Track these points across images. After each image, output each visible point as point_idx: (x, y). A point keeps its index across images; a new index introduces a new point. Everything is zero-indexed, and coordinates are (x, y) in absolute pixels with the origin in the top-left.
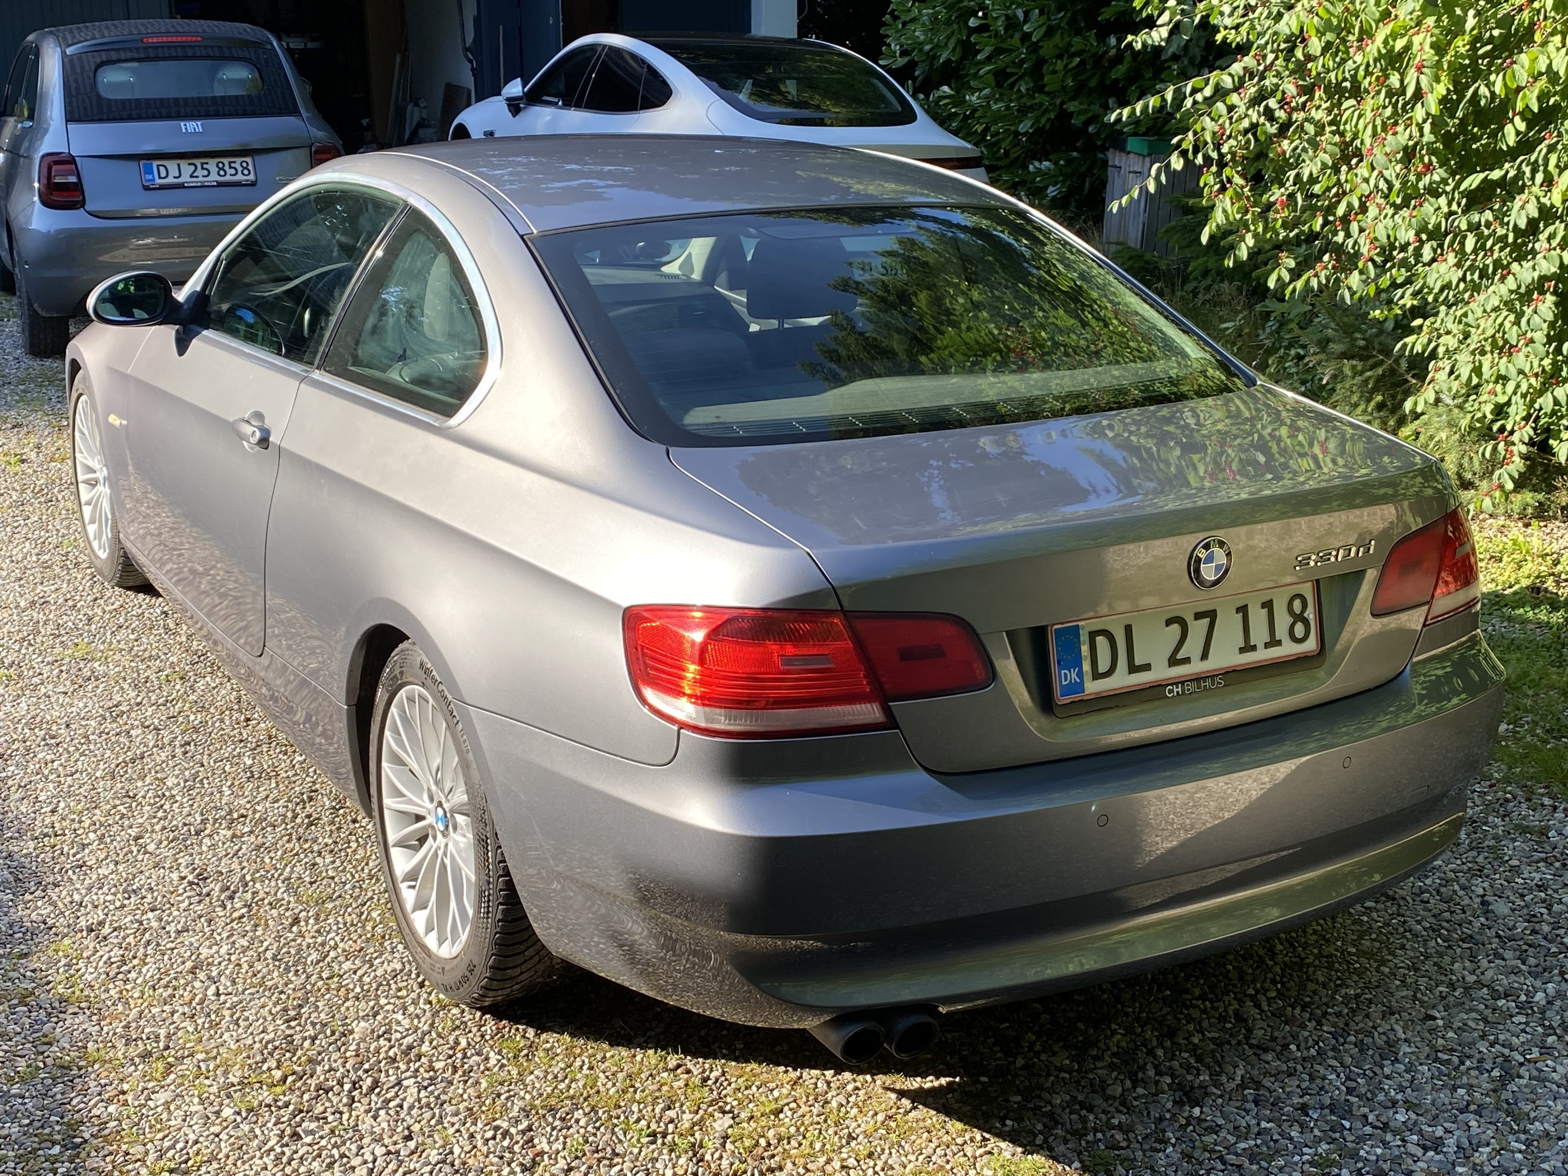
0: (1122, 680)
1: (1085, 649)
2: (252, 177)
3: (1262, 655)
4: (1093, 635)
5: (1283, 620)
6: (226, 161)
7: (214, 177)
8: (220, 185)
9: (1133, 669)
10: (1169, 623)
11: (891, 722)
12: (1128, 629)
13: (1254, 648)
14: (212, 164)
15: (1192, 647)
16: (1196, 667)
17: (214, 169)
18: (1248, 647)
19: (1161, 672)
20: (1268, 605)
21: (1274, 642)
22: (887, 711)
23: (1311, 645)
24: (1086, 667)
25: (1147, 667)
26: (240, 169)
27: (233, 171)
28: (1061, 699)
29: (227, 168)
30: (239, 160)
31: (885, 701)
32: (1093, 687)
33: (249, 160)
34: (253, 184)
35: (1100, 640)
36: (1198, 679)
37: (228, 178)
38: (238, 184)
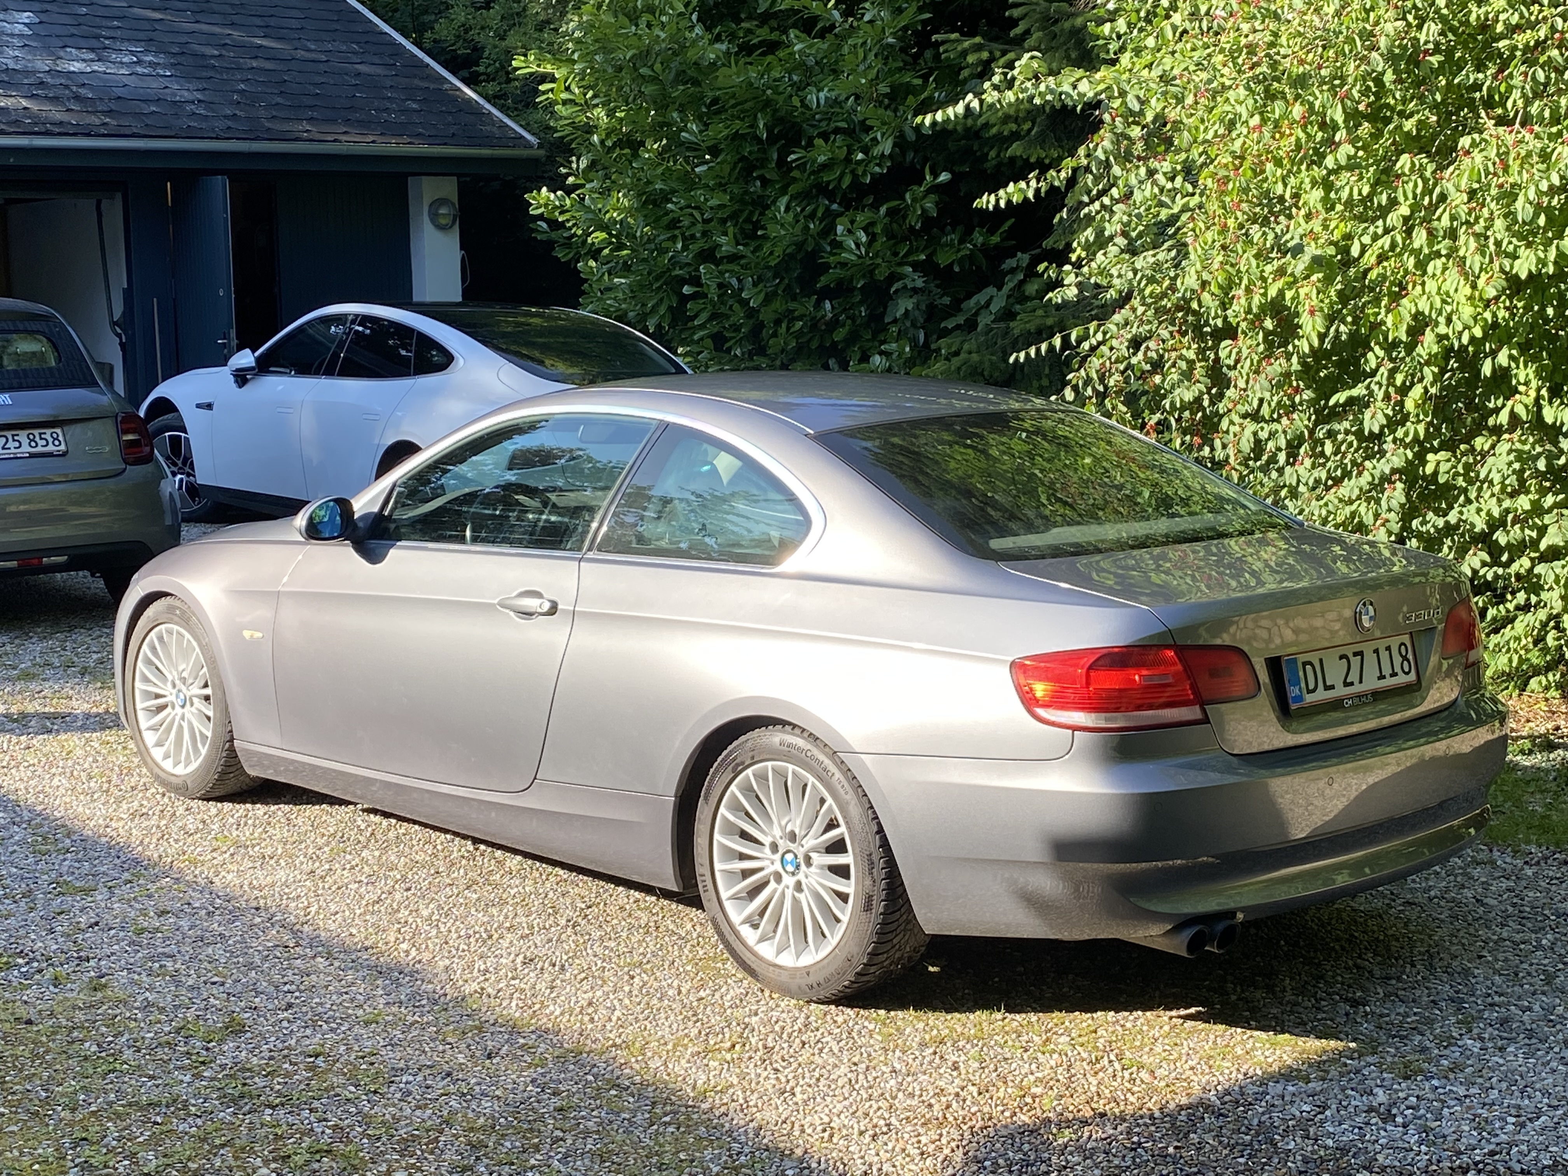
0: (1321, 695)
1: (1301, 673)
2: (63, 447)
3: (1390, 682)
4: (1305, 664)
5: (1397, 660)
6: (36, 432)
7: (26, 449)
8: (32, 456)
9: (1327, 688)
10: (1341, 658)
11: (1206, 720)
12: (1321, 661)
13: (1384, 677)
14: (23, 436)
15: (1353, 677)
16: (1357, 688)
17: (25, 441)
18: (1382, 677)
19: (1341, 691)
20: (1388, 648)
21: (1394, 674)
22: (1204, 711)
23: (1412, 677)
24: (1303, 685)
25: (1332, 687)
26: (50, 440)
27: (44, 442)
28: (1294, 707)
29: (37, 439)
30: (48, 431)
31: (1202, 704)
32: (1309, 698)
33: (59, 431)
34: (64, 454)
35: (1308, 667)
36: (1359, 696)
37: (39, 449)
38: (50, 455)
